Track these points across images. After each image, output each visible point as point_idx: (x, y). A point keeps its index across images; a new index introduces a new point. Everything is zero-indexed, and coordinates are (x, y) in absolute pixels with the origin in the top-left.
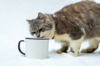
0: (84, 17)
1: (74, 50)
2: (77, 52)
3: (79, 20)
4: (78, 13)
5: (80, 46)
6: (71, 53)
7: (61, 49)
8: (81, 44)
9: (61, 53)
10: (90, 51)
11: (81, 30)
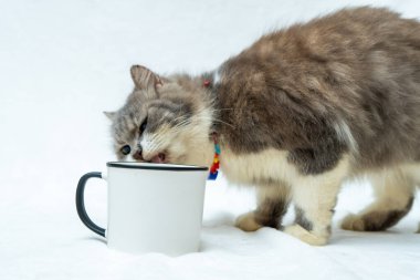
0: (348, 78)
1: (309, 216)
2: (324, 227)
3: (323, 91)
4: (321, 61)
5: (336, 200)
6: (299, 230)
7: (256, 212)
8: (338, 192)
9: (255, 230)
10: (377, 221)
11: (334, 132)
